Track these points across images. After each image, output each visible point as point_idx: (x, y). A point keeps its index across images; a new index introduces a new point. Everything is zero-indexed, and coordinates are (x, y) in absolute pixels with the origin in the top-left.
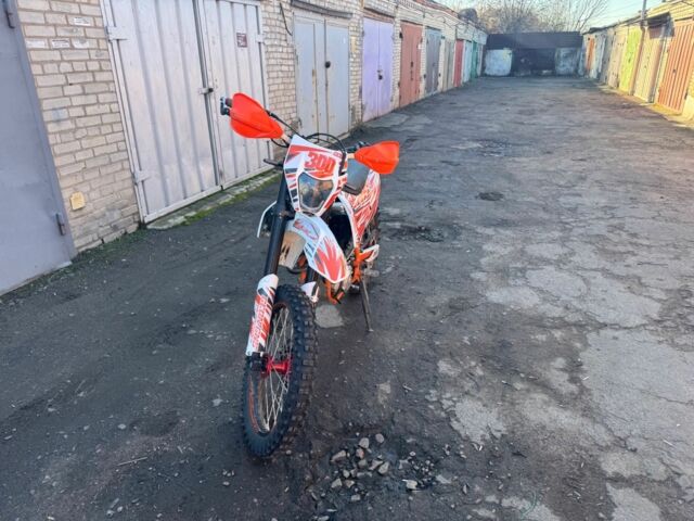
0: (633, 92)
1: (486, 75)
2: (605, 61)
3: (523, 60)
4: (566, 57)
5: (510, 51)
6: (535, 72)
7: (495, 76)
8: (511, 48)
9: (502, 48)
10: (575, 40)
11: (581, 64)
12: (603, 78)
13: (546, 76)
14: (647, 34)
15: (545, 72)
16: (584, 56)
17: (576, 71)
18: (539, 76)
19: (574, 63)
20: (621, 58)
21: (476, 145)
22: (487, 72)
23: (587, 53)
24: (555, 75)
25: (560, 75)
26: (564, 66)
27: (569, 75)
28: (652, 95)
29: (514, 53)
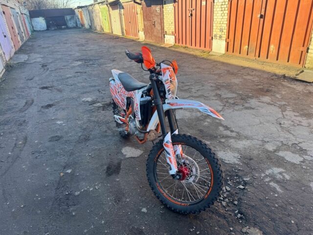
0: (112, 32)
1: (35, 31)
2: (92, 20)
3: (51, 22)
4: (70, 19)
5: (43, 18)
6: (59, 27)
7: (40, 31)
8: (43, 17)
9: (39, 17)
10: (71, 12)
11: (78, 22)
12: (93, 27)
13: (65, 29)
14: (110, 9)
15: (63, 27)
16: (78, 19)
17: (77, 25)
18: (61, 29)
19: (75, 22)
20: (100, 18)
21: (80, 63)
22: (35, 29)
23: (80, 17)
24: (68, 28)
25: (71, 28)
26: (71, 24)
27: (74, 28)
28: (123, 33)
29: (45, 19)
